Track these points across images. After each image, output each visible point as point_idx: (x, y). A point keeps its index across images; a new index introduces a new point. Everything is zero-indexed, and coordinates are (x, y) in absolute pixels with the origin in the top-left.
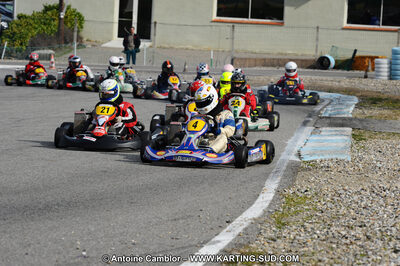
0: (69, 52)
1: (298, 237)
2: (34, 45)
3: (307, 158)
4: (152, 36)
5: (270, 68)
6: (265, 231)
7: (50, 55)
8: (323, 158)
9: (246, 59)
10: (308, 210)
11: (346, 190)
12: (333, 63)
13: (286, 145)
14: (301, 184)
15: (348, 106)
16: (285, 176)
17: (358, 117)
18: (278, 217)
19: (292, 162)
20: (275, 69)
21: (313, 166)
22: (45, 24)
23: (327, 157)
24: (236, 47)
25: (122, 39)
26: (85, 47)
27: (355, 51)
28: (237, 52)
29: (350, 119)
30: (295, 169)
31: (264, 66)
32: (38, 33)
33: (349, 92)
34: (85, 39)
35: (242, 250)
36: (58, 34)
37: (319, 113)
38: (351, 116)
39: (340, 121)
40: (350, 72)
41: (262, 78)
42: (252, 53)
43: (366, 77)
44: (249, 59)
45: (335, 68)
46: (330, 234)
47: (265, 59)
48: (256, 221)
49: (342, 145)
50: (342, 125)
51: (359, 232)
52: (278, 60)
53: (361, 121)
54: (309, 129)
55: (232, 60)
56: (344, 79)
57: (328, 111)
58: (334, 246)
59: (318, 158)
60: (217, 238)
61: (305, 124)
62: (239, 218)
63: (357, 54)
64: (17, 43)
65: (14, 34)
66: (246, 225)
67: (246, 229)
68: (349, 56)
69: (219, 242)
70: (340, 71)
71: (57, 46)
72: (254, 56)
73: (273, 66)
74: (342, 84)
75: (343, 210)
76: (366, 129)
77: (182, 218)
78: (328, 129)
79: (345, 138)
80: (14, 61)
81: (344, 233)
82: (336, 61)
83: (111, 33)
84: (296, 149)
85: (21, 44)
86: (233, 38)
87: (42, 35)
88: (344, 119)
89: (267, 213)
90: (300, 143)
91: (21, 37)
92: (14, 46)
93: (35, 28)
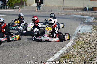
0: (23, 7)
1: (79, 51)
2: (15, 5)
3: (81, 32)
4: (43, 3)
5: (72, 10)
6: (71, 50)
8: (85, 32)
9: (66, 8)
10: (82, 45)
11: (91, 40)
12: (88, 9)
13: (76, 29)
14: (80, 38)
15: (92, 19)
16: (76, 36)
17: (94, 22)
18: (74, 46)
19: (78, 33)
20: (74, 11)
21: (83, 34)
23: (86, 32)
24: (64, 5)
25: (36, 4)
26: (27, 6)
27: (93, 6)
28: (64, 7)
29: (92, 23)
30: (78, 35)
31: (71, 10)
32: (16, 3)
33: (92, 16)
35: (66, 54)
36: (21, 3)
37: (84, 21)
38: (92, 22)
39: (89, 23)
40: (92, 11)
41: (70, 13)
42: (68, 7)
43: (96, 12)
44: (67, 8)
45: (88, 10)
46: (87, 50)
47: (71, 8)
48: (69, 47)
49: (90, 29)
50: (90, 24)
51: (94, 50)
52: (74, 8)
53: (95, 23)
54: (82, 25)
55: (63, 9)
56: (91, 13)
57: (87, 21)
58: (88, 53)
59: (84, 32)
60: (59, 52)
61: (81, 24)
62: (65, 47)
63: (94, 7)
64: (11, 5)
65: (10, 3)
66: (66, 48)
67: (66, 49)
68: (92, 7)
69: (60, 52)
70: (89, 11)
71: (20, 6)
72: (68, 8)
73: (73, 10)
74: (90, 14)
75: (90, 45)
76: (96, 25)
77: (51, 47)
78: (87, 25)
79: (91, 27)
80: (10, 9)
81: (90, 50)
82: (89, 9)
83: (33, 2)
84: (79, 30)
85: (12, 5)
86: (63, 3)
87: (17, 3)
88: (90, 22)
89: (72, 45)
90: (80, 28)
91: (11, 4)
92: (10, 5)
93: (15, 1)
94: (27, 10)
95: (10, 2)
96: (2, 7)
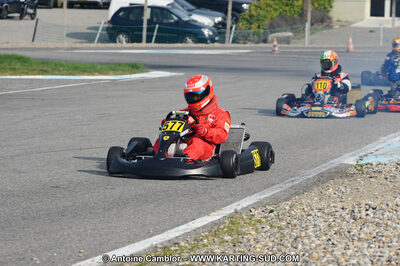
2: (273, 28)
7: (288, 37)
22: (287, 5)
26: (331, 27)
34: (335, 19)
64: (255, 26)
65: (251, 16)
85: (259, 27)
87: (281, 16)
91: (258, 20)
92: (250, 29)
93: (276, 10)
94: (314, 45)
95: (254, 13)
96: (215, 34)
